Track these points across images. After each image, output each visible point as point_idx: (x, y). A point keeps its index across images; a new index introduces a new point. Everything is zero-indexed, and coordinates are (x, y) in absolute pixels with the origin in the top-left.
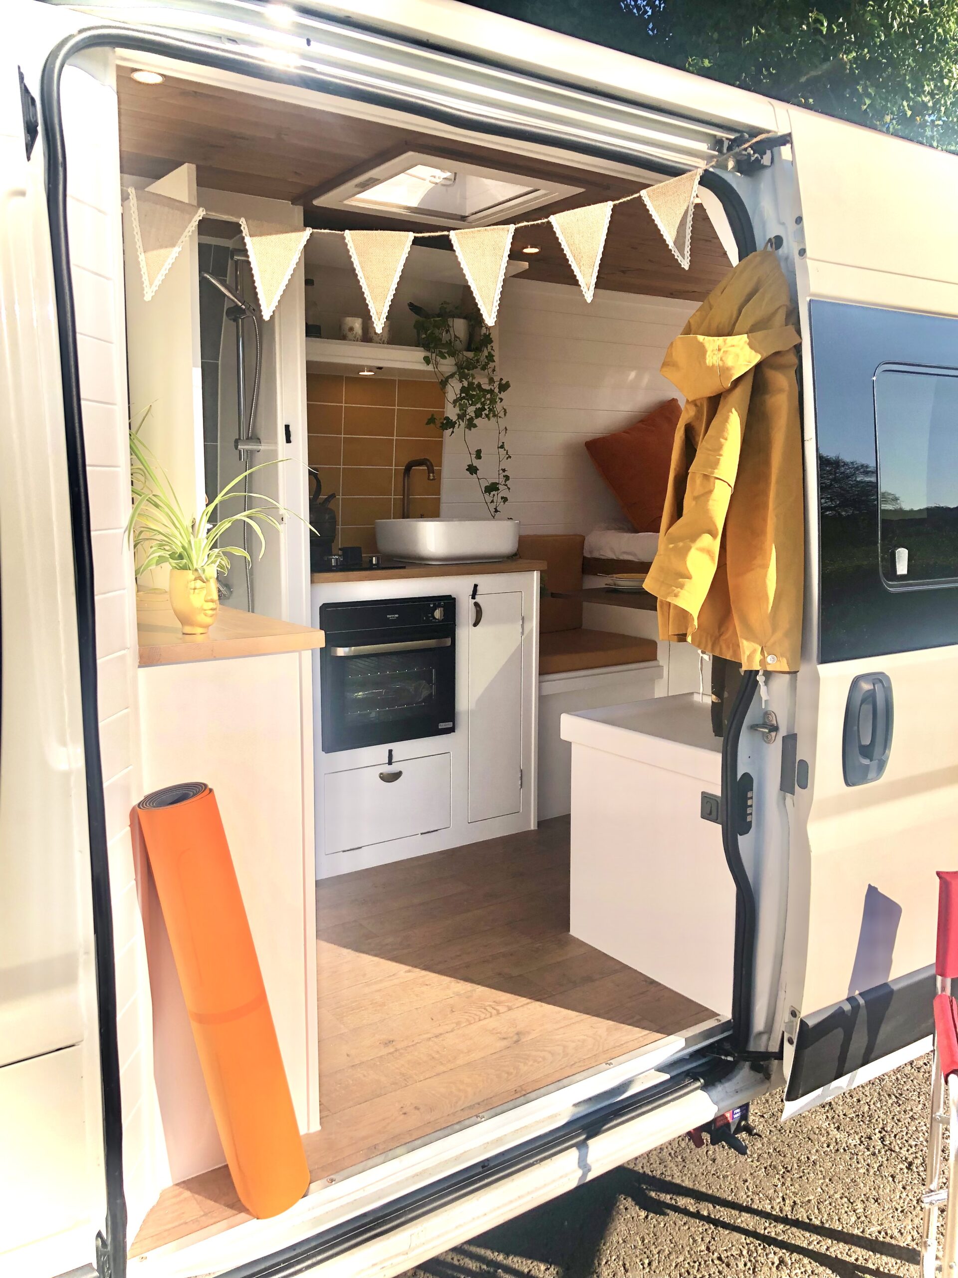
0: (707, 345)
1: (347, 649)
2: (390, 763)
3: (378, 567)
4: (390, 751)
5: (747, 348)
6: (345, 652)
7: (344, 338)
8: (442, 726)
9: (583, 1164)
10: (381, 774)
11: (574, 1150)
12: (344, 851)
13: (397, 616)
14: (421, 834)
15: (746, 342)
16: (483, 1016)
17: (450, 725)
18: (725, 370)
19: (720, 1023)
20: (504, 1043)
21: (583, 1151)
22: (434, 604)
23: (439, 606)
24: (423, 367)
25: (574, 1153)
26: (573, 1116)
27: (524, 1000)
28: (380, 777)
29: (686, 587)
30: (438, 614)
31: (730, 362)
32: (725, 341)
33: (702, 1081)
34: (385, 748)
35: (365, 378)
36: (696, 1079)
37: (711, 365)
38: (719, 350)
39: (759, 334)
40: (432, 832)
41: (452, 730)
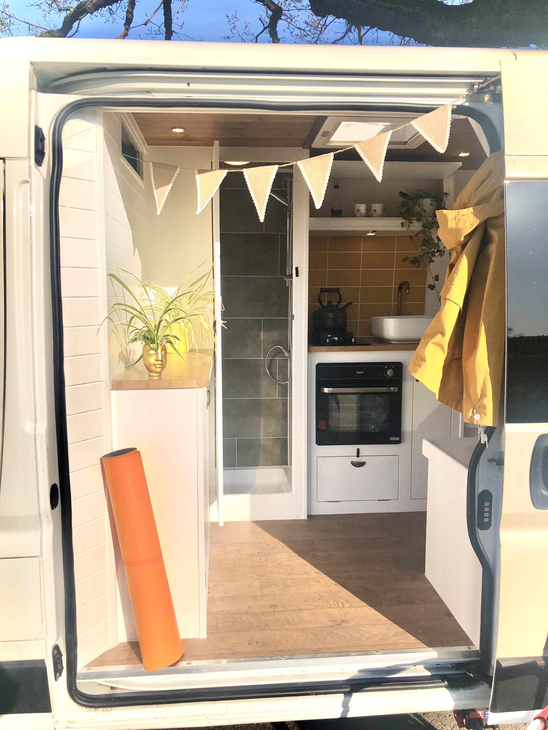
0: (448, 216)
1: (331, 389)
2: (358, 456)
3: (355, 344)
4: (358, 450)
5: (472, 216)
6: (329, 391)
7: (354, 216)
8: (392, 439)
9: (346, 706)
10: (352, 462)
11: (342, 695)
12: (328, 502)
13: (363, 372)
14: (378, 500)
15: (471, 212)
16: (333, 606)
17: (398, 439)
18: (458, 231)
19: (470, 650)
20: (331, 624)
21: (348, 698)
22: (388, 367)
23: (391, 368)
24: (400, 229)
25: (341, 696)
26: (354, 677)
27: (364, 604)
28: (351, 463)
29: (422, 367)
30: (389, 373)
31: (461, 226)
32: (459, 212)
33: (446, 683)
34: (356, 447)
35: (370, 236)
36: (443, 681)
37: (451, 228)
38: (455, 218)
39: (480, 207)
40: (385, 500)
41: (398, 442)
